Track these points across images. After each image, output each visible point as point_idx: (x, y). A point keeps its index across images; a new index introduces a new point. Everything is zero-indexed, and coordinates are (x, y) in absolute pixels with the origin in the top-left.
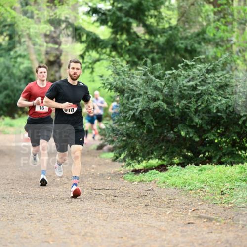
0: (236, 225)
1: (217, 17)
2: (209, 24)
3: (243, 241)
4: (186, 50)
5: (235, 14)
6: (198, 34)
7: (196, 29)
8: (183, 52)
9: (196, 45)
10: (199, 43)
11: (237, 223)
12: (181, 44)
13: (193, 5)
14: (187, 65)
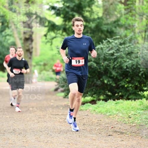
0: (138, 136)
1: (126, 12)
2: (121, 16)
3: (141, 146)
4: (108, 31)
5: (137, 10)
6: (115, 22)
7: (113, 19)
8: (106, 33)
9: (114, 29)
10: (115, 27)
11: (138, 135)
12: (105, 28)
13: (112, 4)
14: (109, 41)
